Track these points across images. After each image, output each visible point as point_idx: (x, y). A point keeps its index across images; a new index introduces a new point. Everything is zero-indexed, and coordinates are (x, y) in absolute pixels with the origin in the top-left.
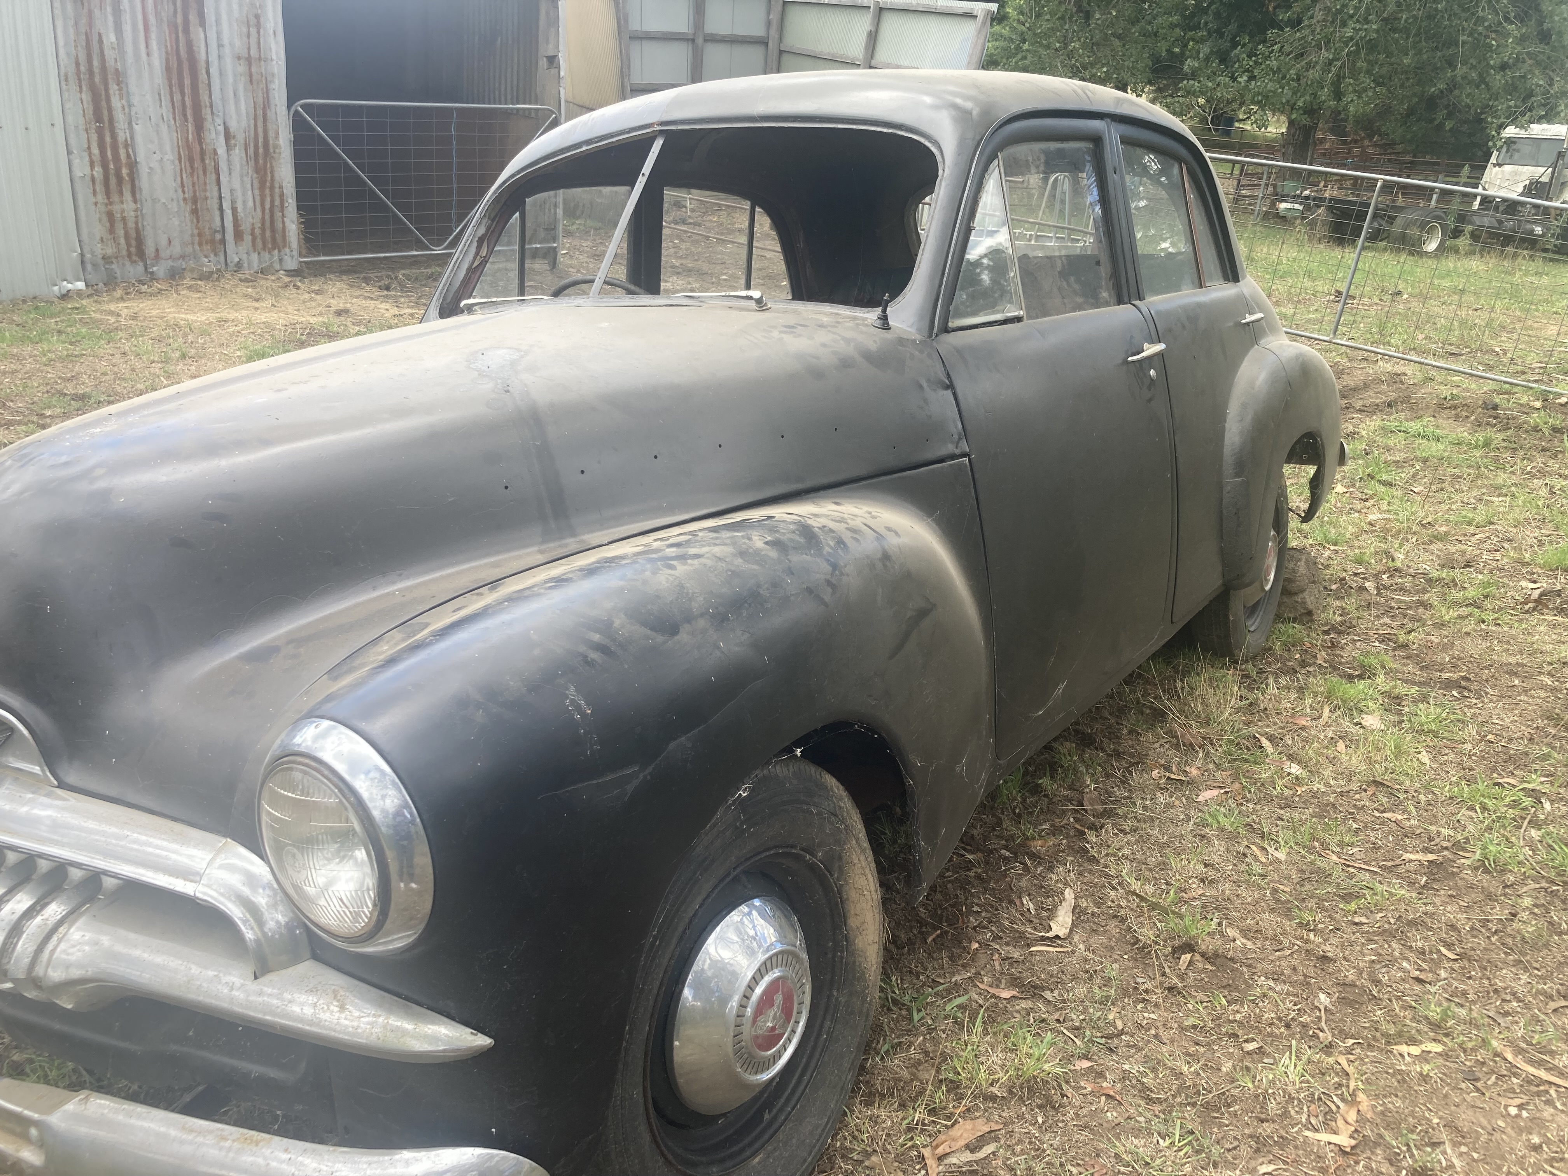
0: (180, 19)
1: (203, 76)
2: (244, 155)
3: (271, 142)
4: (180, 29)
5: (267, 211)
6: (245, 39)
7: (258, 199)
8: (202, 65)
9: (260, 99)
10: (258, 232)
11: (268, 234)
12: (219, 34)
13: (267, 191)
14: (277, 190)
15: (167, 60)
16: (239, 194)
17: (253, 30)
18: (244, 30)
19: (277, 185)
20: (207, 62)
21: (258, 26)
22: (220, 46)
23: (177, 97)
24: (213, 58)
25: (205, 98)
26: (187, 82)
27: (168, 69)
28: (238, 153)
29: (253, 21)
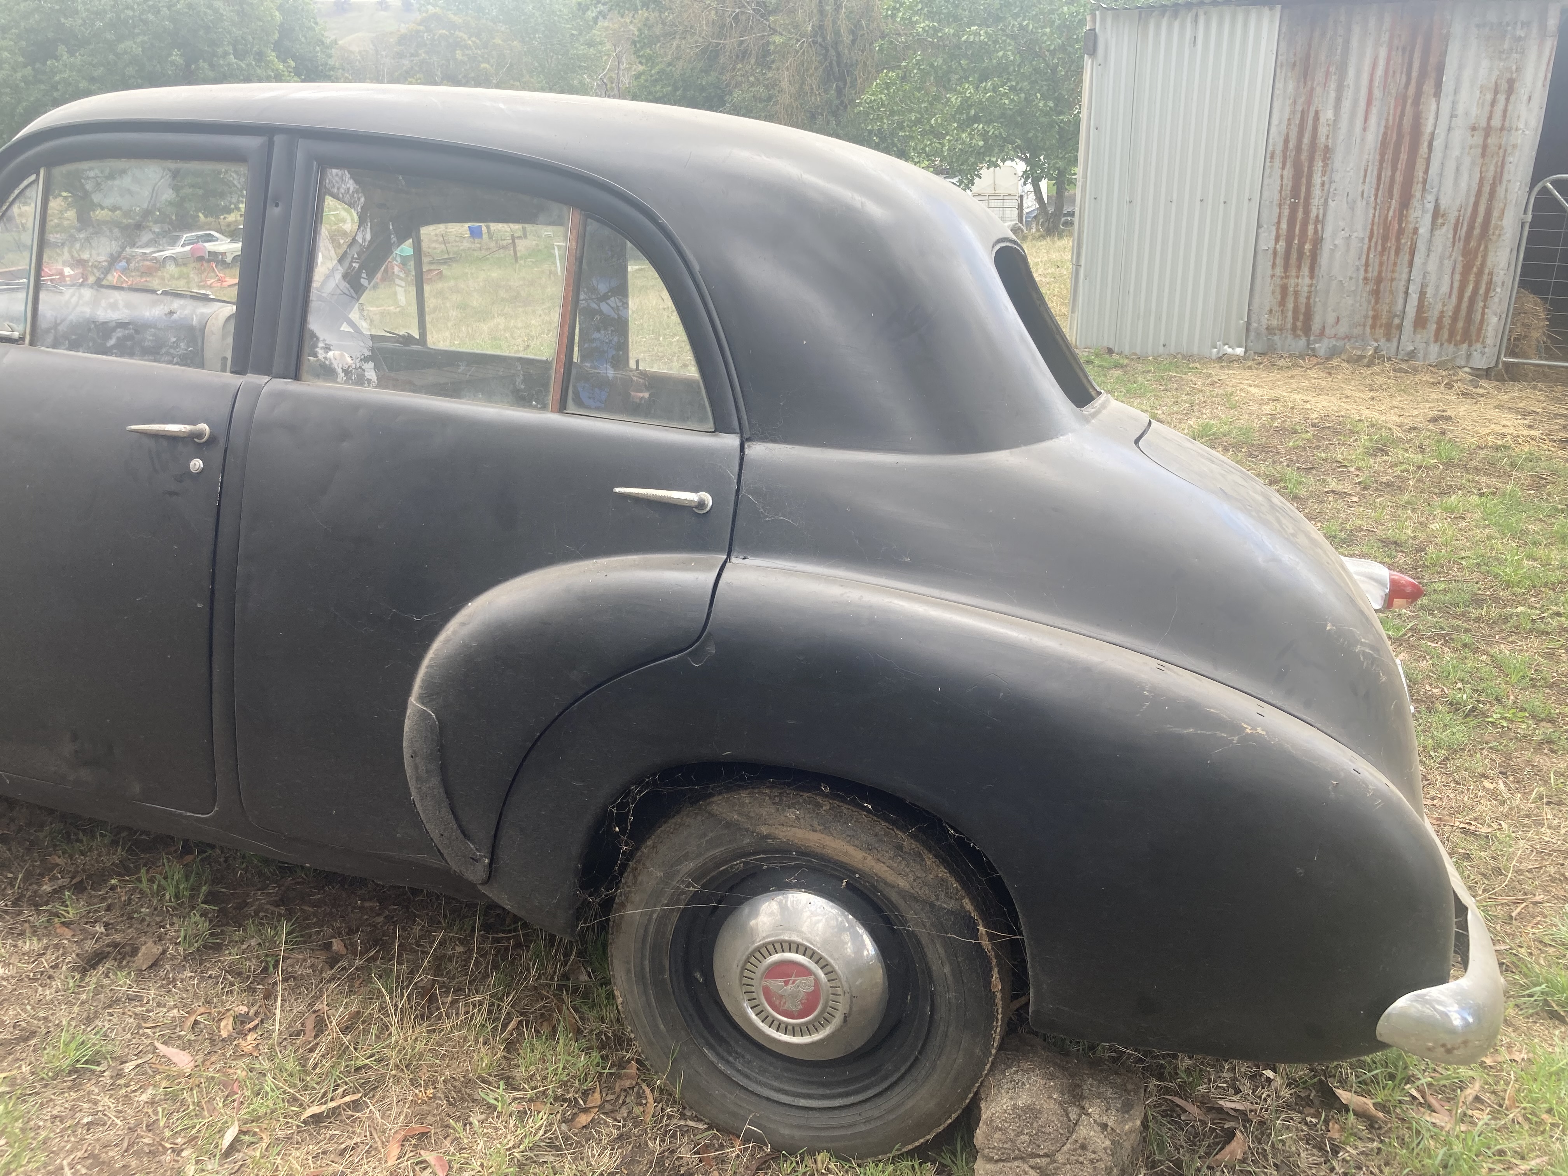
0: (1412, 90)
1: (1424, 149)
2: (1451, 236)
3: (1493, 222)
4: (1409, 101)
5: (1466, 299)
6: (1487, 108)
7: (1456, 285)
8: (1426, 138)
9: (1490, 174)
10: (1447, 321)
11: (1460, 324)
12: (1454, 103)
13: (1472, 278)
14: (1486, 277)
15: (1385, 134)
16: (1432, 278)
17: (1502, 98)
18: (1489, 97)
19: (1487, 271)
20: (1433, 134)
21: (1510, 91)
22: (1453, 116)
23: (1387, 173)
24: (1441, 132)
25: (1419, 174)
26: (1403, 156)
27: (1384, 144)
28: (1444, 234)
29: (1504, 86)
